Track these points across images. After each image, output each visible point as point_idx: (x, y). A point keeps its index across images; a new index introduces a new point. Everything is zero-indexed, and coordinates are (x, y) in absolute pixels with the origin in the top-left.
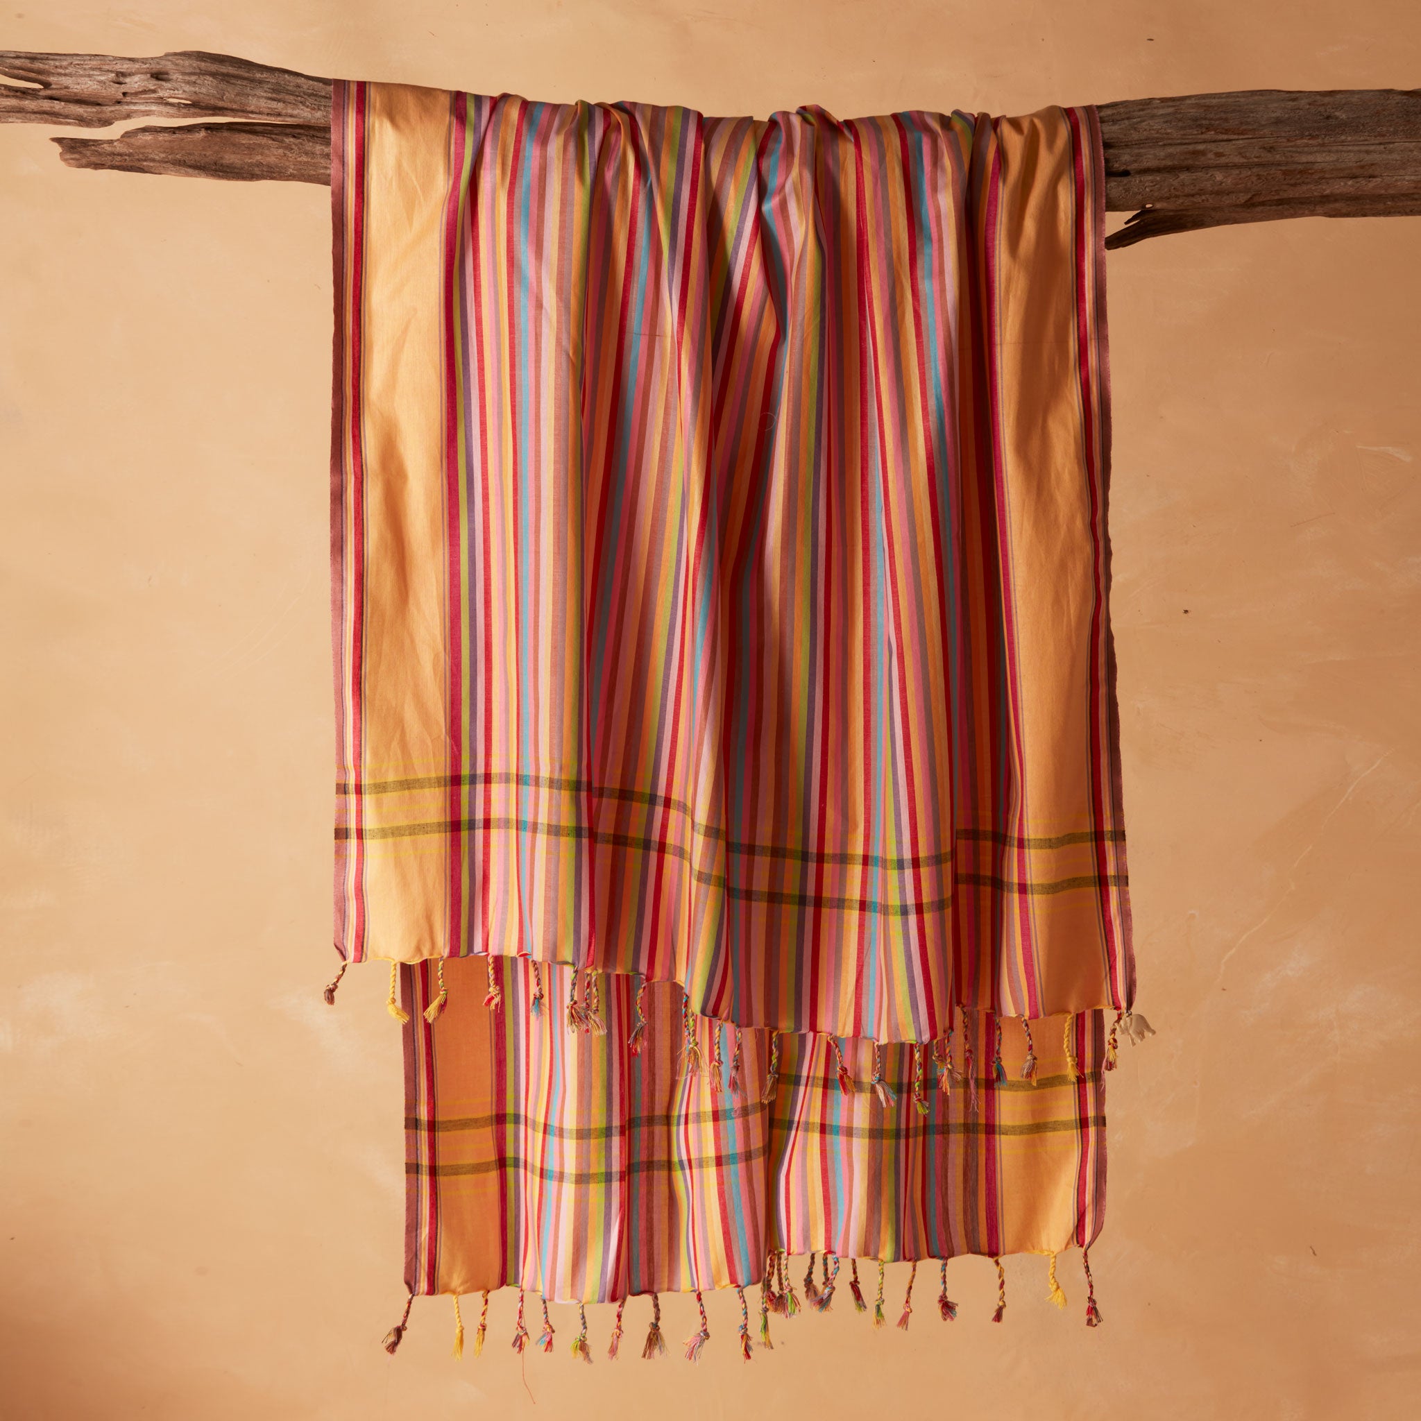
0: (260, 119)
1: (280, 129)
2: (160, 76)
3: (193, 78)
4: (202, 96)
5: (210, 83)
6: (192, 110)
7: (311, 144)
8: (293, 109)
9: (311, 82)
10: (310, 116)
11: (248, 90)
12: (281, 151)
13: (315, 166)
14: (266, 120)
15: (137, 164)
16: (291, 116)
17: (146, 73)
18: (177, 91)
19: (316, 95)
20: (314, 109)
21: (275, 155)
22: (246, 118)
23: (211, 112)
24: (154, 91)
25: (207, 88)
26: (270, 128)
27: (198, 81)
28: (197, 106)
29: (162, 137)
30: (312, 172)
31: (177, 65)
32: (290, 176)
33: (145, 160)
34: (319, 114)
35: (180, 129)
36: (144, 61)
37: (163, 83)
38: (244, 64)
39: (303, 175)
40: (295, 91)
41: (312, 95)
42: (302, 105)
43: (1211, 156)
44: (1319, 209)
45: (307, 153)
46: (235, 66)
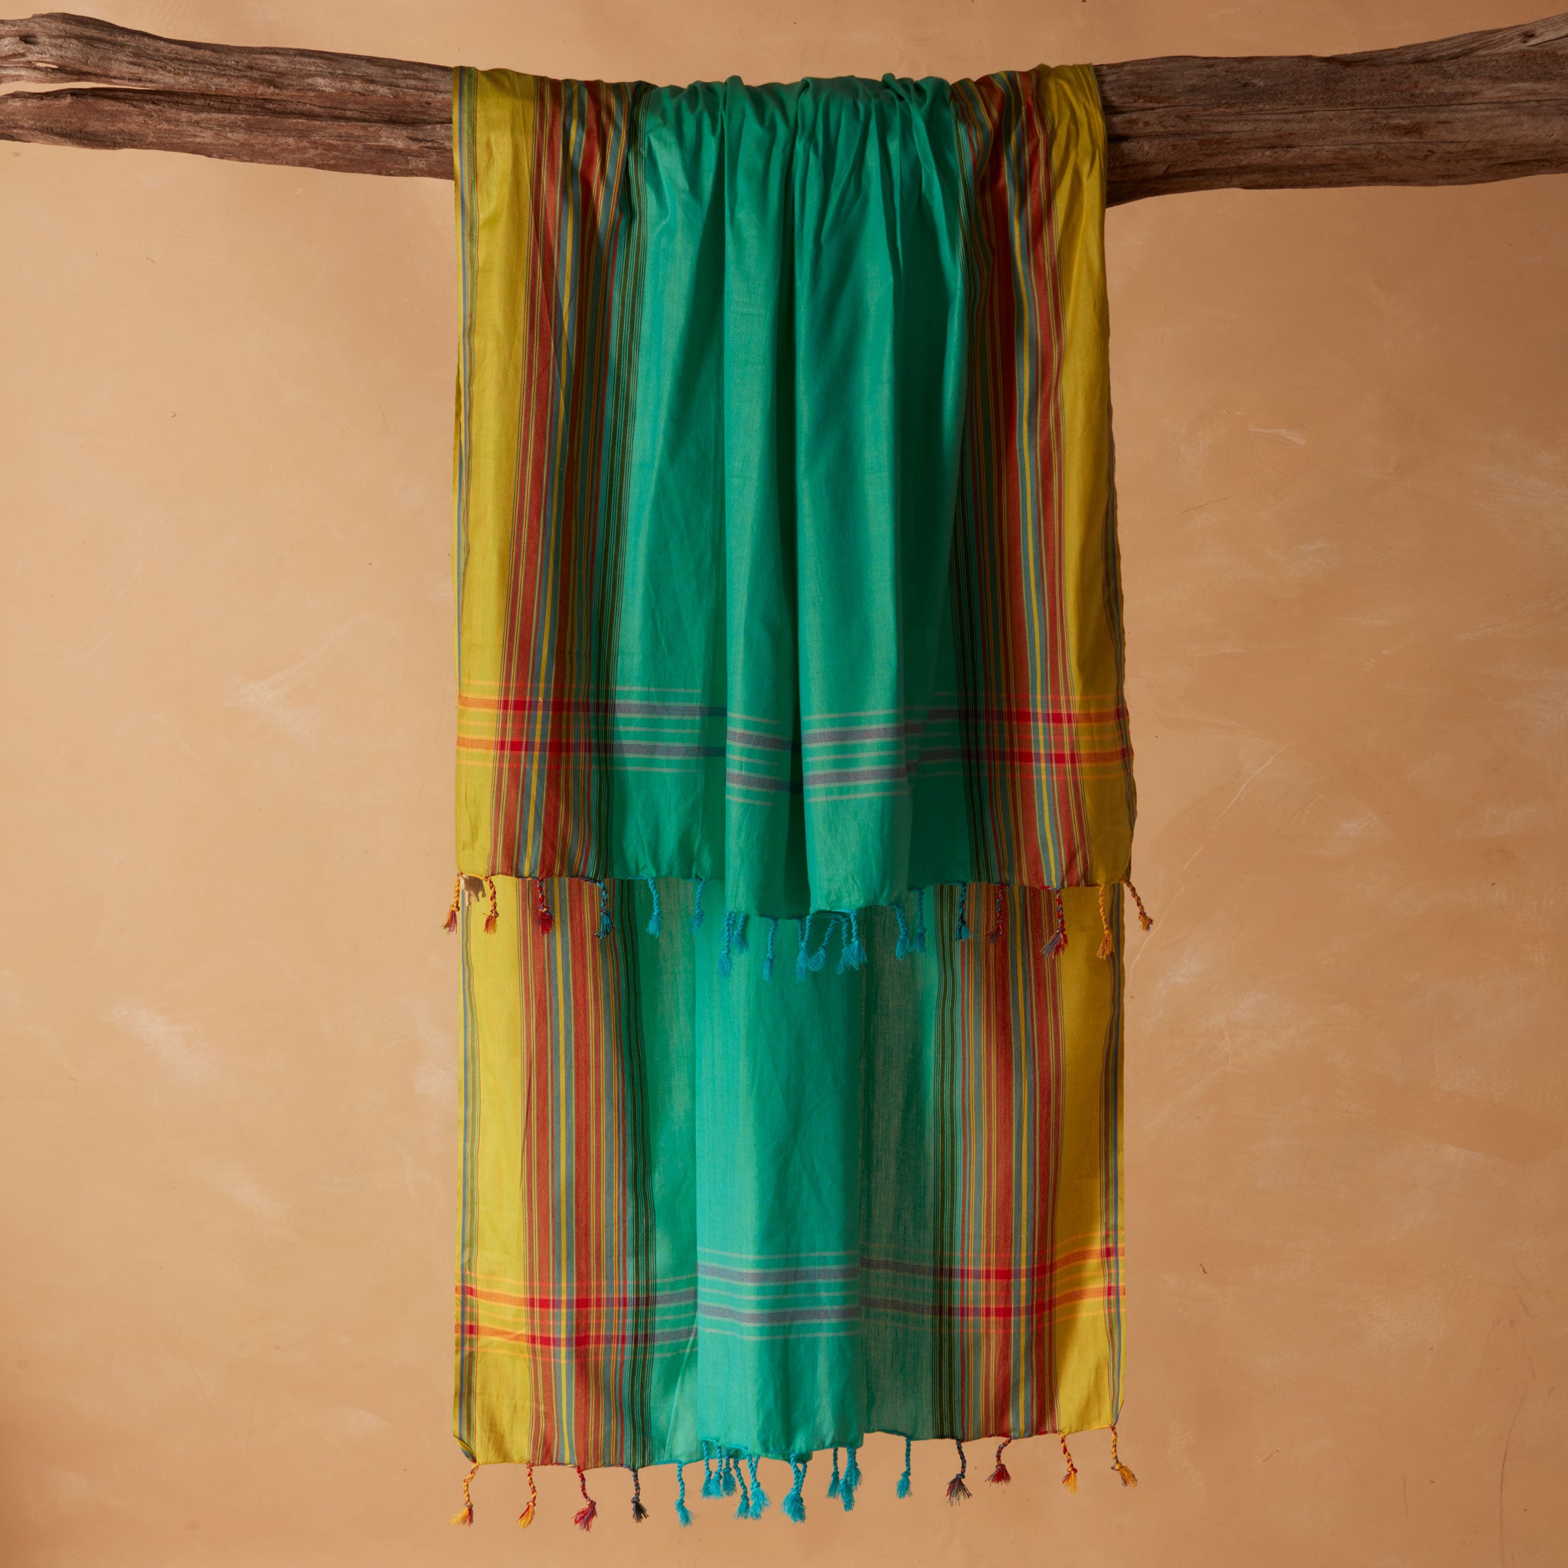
0: (122, 85)
1: (140, 95)
2: (28, 39)
3: (59, 41)
4: (68, 60)
5: (75, 46)
6: (59, 75)
7: (174, 111)
8: (153, 74)
9: (174, 46)
10: (173, 81)
11: (110, 54)
12: (141, 118)
13: (180, 134)
14: (128, 85)
15: (8, 132)
16: (151, 81)
17: (15, 36)
18: (45, 55)
19: (181, 60)
20: (179, 74)
21: (136, 122)
22: (109, 83)
23: (76, 77)
24: (23, 55)
25: (72, 51)
26: (131, 94)
27: (65, 45)
28: (63, 71)
29: (31, 103)
30: (176, 140)
31: (44, 27)
32: (150, 144)
33: (15, 128)
34: (185, 80)
35: (47, 94)
36: (13, 23)
37: (32, 46)
38: (107, 27)
39: (164, 144)
40: (154, 55)
41: (176, 59)
42: (163, 70)
43: (1141, 124)
44: (1236, 180)
45: (168, 121)
46: (98, 30)
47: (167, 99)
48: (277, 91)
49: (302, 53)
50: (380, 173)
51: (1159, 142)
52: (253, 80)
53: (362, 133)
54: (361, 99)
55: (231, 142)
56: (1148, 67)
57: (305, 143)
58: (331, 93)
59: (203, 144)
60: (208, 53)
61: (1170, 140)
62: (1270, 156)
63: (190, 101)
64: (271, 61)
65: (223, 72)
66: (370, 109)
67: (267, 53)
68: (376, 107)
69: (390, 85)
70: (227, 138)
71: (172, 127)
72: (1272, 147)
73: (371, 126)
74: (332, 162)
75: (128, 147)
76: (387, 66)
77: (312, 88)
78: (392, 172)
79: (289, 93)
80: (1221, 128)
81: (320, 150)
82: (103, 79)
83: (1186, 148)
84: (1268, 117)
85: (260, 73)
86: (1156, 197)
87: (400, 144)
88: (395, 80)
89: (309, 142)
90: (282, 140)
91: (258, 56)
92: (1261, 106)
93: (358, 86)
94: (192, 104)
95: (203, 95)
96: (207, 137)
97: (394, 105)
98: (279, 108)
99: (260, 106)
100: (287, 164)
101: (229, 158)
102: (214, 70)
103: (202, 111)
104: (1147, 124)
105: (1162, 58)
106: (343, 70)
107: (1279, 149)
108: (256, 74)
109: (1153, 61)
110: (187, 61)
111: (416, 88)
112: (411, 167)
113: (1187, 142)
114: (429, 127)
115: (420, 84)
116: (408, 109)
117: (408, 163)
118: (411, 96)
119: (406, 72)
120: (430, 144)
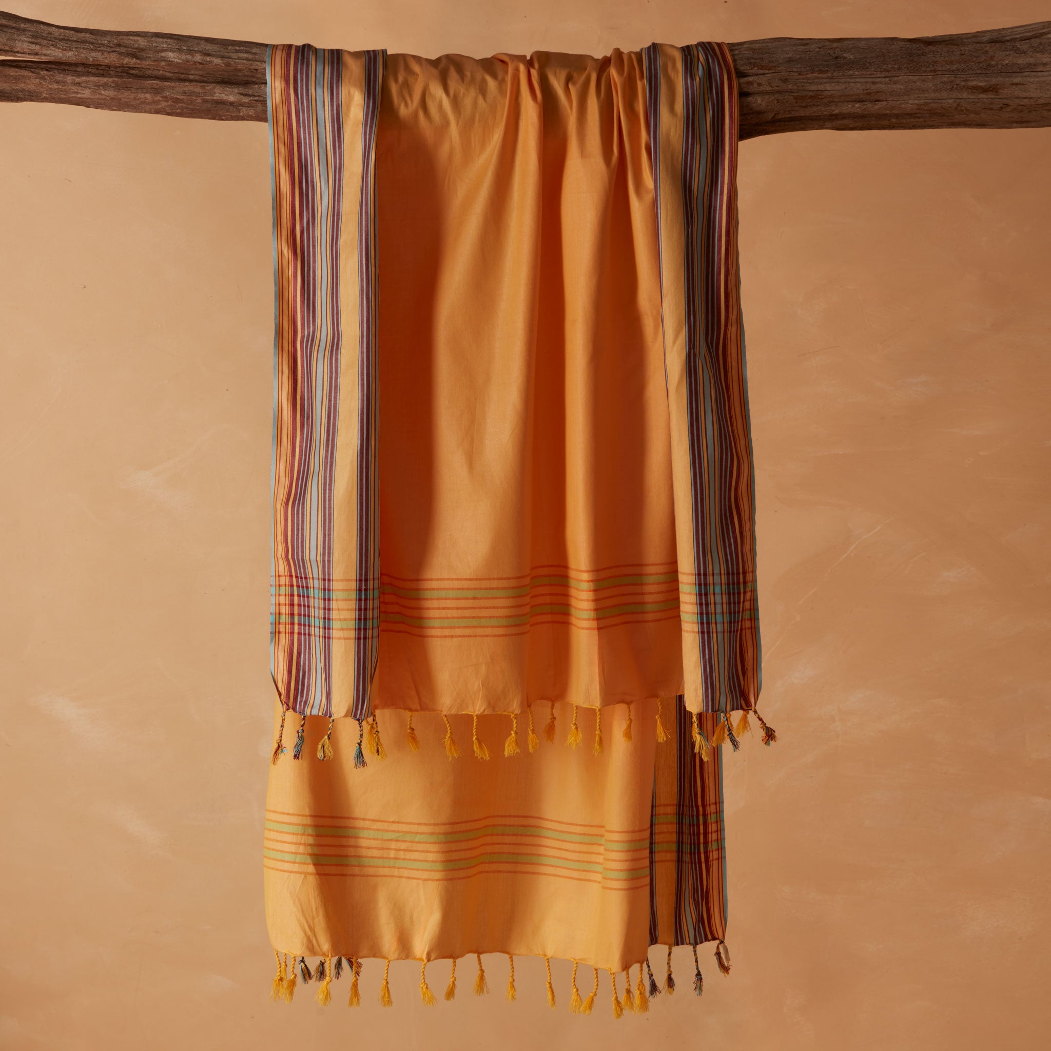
0: (23, 57)
1: (37, 65)
7: (62, 75)
8: (47, 50)
9: (62, 30)
10: (61, 55)
11: (15, 37)
12: (38, 81)
13: (66, 92)
14: (28, 58)
16: (45, 55)
19: (67, 40)
20: (66, 50)
21: (33, 84)
22: (14, 56)
26: (30, 64)
30: (63, 96)
32: (44, 99)
34: (70, 54)
38: (12, 17)
39: (54, 99)
40: (48, 37)
41: (64, 39)
42: (54, 47)
43: (755, 85)
44: (828, 124)
45: (57, 82)
46: (7, 19)
47: (57, 67)
48: (138, 61)
49: (158, 35)
50: (214, 119)
51: (768, 97)
52: (120, 54)
53: (201, 91)
54: (200, 67)
55: (104, 97)
56: (761, 45)
57: (159, 98)
58: (178, 63)
59: (83, 98)
60: (87, 35)
61: (776, 96)
62: (859, 108)
63: (74, 68)
64: (134, 41)
65: (99, 49)
66: (207, 74)
67: (131, 35)
68: (212, 72)
69: (222, 57)
70: (102, 94)
71: (60, 87)
72: (861, 101)
73: (208, 86)
74: (178, 111)
75: (28, 101)
76: (220, 44)
77: (164, 59)
78: (223, 118)
79: (148, 63)
80: (814, 88)
81: (170, 103)
82: (10, 53)
83: (785, 101)
84: (857, 80)
85: (125, 49)
86: (767, 136)
87: (232, 98)
88: (227, 54)
89: (162, 97)
90: (142, 96)
91: (124, 37)
92: (851, 72)
93: (198, 58)
94: (75, 71)
95: (84, 65)
96: (86, 93)
97: (226, 71)
98: (141, 74)
99: (125, 72)
100: (145, 112)
101: (102, 108)
102: (92, 47)
103: (83, 76)
104: (760, 85)
105: (770, 39)
106: (188, 47)
107: (866, 103)
108: (123, 50)
109: (764, 41)
110: (72, 41)
111: (247, 59)
112: (241, 114)
113: (786, 97)
114: (256, 86)
115: (250, 56)
116: (240, 74)
117: (239, 111)
118: (242, 65)
119: (238, 48)
120: (257, 98)
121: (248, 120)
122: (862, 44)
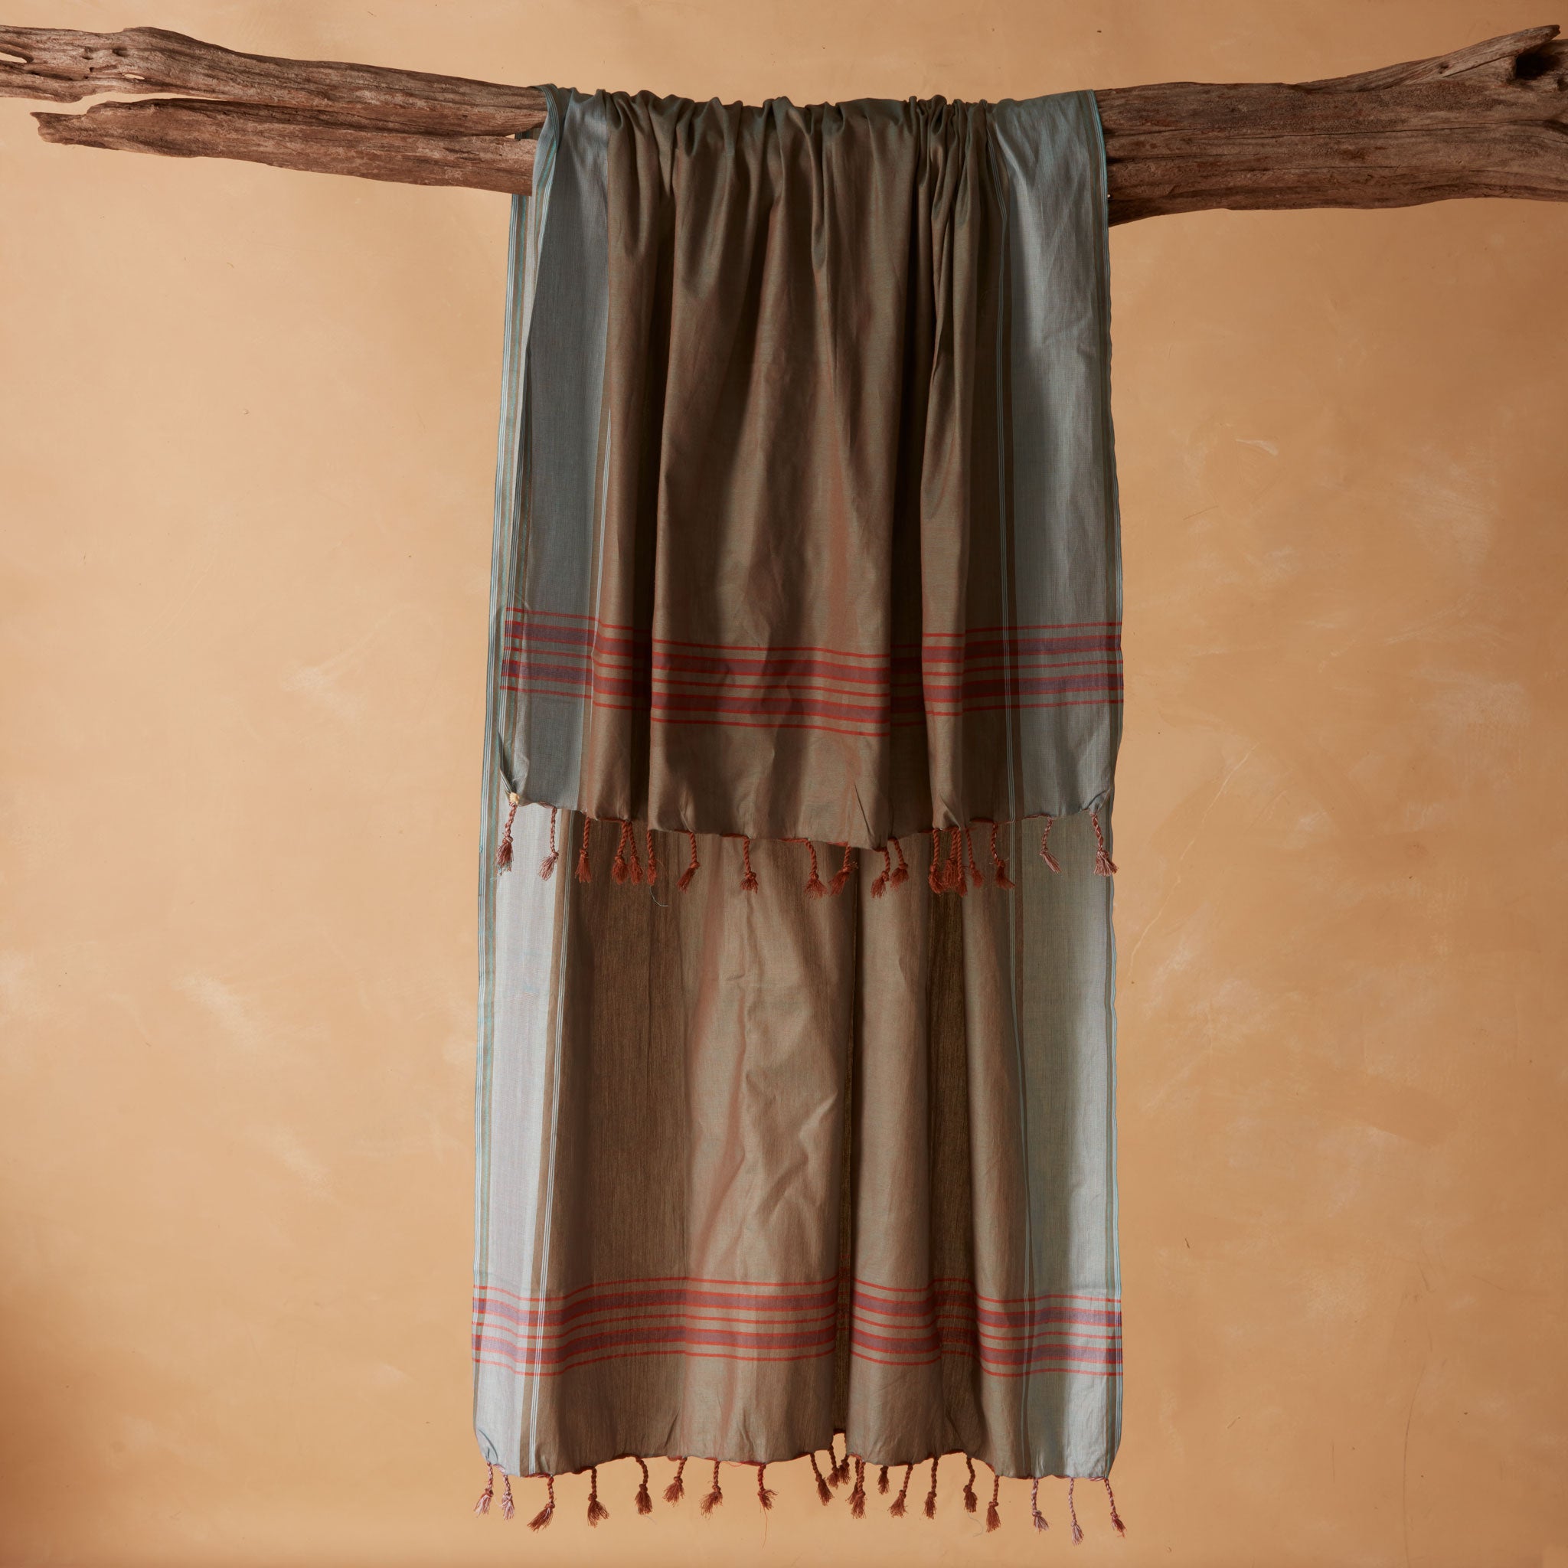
0: (198, 95)
1: (213, 106)
2: (120, 52)
3: (146, 54)
4: (153, 72)
5: (159, 59)
6: (145, 86)
7: (242, 121)
8: (225, 86)
9: (243, 59)
10: (241, 93)
11: (189, 67)
12: (214, 128)
13: (246, 143)
14: (203, 96)
15: (99, 139)
16: (223, 93)
17: (108, 49)
18: (134, 67)
19: (249, 72)
20: (247, 86)
21: (208, 132)
22: (188, 94)
23: (160, 88)
24: (115, 67)
25: (157, 64)
26: (205, 105)
27: (151, 57)
28: (149, 82)
29: (121, 112)
30: (242, 149)
31: (133, 40)
32: (220, 152)
33: (106, 136)
34: (252, 91)
35: (134, 104)
36: (107, 36)
37: (122, 59)
38: (186, 40)
39: (232, 153)
40: (226, 68)
41: (245, 72)
42: (234, 82)
43: (1148, 147)
44: (1225, 202)
45: (236, 130)
46: (179, 43)
47: (236, 110)
48: (330, 103)
49: (353, 67)
50: (415, 182)
51: (1165, 164)
52: (310, 92)
53: (402, 144)
54: (401, 111)
55: (289, 151)
56: (1156, 92)
57: (353, 153)
58: (376, 105)
59: (266, 153)
60: (272, 66)
61: (1176, 162)
62: (1250, 179)
63: (256, 112)
64: (326, 74)
65: (285, 85)
66: (409, 121)
67: (323, 67)
68: (414, 119)
69: (427, 98)
70: (286, 147)
71: (240, 137)
72: (1252, 170)
73: (410, 138)
74: (375, 171)
75: (201, 155)
76: (424, 80)
77: (359, 100)
78: (427, 181)
79: (341, 105)
80: (1214, 151)
81: (365, 160)
82: (183, 90)
83: (1188, 170)
84: (1249, 141)
85: (316, 86)
86: (1162, 216)
87: (437, 155)
88: (432, 94)
89: (357, 152)
90: (333, 150)
91: (315, 69)
92: (1244, 130)
93: (399, 99)
94: (257, 115)
95: (267, 107)
96: (269, 146)
97: (430, 118)
98: (332, 120)
99: (315, 117)
100: (337, 172)
101: (287, 166)
102: (277, 82)
103: (266, 122)
104: (1154, 146)
105: (1168, 84)
106: (387, 83)
107: (1257, 172)
108: (312, 87)
109: (1160, 86)
110: (254, 73)
111: (453, 102)
112: (446, 177)
113: (1189, 164)
114: (465, 139)
115: (457, 98)
116: (446, 122)
117: (444, 173)
118: (449, 109)
119: (444, 86)
120: (466, 155)
121: (452, 185)
122: (1254, 92)
